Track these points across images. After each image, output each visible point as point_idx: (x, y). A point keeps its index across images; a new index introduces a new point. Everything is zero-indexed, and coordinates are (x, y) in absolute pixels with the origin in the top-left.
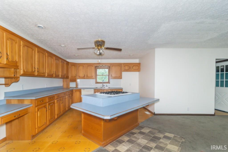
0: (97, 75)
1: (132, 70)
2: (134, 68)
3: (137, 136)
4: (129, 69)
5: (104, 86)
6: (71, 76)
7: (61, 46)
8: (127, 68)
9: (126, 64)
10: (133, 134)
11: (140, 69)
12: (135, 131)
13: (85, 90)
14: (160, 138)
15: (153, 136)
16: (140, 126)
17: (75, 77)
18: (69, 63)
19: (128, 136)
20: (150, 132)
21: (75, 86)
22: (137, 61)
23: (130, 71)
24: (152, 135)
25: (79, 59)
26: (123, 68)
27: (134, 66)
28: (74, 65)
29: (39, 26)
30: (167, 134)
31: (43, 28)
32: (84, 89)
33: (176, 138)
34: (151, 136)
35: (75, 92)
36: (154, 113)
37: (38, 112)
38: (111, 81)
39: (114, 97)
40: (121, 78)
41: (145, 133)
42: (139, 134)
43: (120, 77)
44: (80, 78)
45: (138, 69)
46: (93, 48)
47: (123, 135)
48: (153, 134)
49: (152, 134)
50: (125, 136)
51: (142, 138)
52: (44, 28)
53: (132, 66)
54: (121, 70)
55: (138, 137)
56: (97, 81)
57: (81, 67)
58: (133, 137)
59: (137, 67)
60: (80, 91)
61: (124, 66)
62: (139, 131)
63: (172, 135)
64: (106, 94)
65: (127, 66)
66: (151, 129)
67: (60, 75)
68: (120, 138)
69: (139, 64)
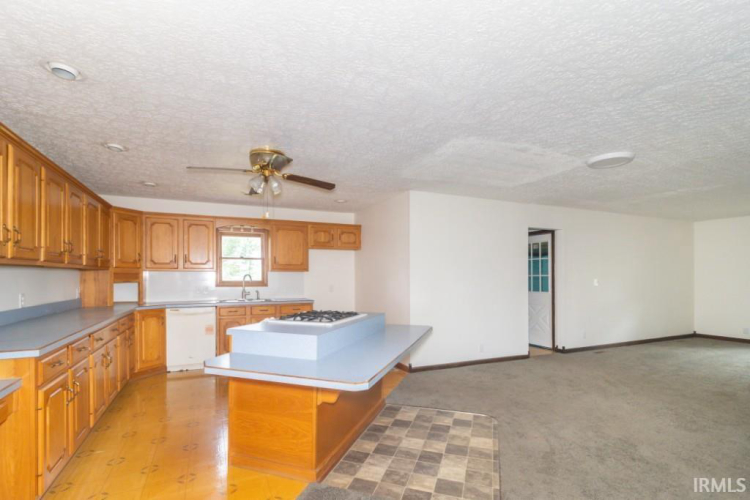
0: (221, 258)
1: (339, 244)
2: (345, 238)
3: (392, 434)
4: (329, 242)
5: (249, 293)
6: (118, 261)
7: (109, 148)
8: (322, 237)
9: (319, 227)
10: (381, 429)
11: (360, 242)
12: (380, 421)
13: (182, 310)
14: (449, 427)
15: (429, 425)
16: (388, 405)
17: (135, 262)
18: (111, 210)
19: (369, 437)
20: (418, 417)
21: (136, 299)
22: (348, 218)
23: (331, 247)
24: (426, 424)
25: (154, 195)
26: (311, 238)
27: (343, 233)
28: (133, 217)
29: (55, 70)
30: (458, 415)
31: (74, 78)
32: (176, 306)
33: (479, 421)
34: (427, 428)
35: (143, 318)
36: (410, 366)
37: (48, 408)
38: (274, 277)
39: (336, 328)
40: (306, 269)
41: (410, 422)
42: (395, 428)
43: (303, 266)
44: (157, 266)
45: (355, 243)
46: (245, 171)
47: (357, 437)
48: (428, 420)
49: (424, 421)
50: (363, 438)
51: (407, 436)
52: (79, 78)
53: (339, 232)
54: (307, 244)
55: (397, 436)
56: (221, 277)
57: (160, 230)
58: (385, 438)
59: (352, 238)
60: (159, 313)
61: (316, 232)
62: (392, 420)
63: (468, 416)
64: (302, 319)
65: (325, 232)
66: (418, 409)
67: (84, 257)
68: (353, 448)
69: (357, 228)
